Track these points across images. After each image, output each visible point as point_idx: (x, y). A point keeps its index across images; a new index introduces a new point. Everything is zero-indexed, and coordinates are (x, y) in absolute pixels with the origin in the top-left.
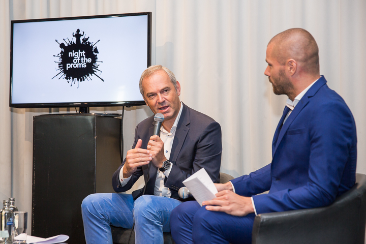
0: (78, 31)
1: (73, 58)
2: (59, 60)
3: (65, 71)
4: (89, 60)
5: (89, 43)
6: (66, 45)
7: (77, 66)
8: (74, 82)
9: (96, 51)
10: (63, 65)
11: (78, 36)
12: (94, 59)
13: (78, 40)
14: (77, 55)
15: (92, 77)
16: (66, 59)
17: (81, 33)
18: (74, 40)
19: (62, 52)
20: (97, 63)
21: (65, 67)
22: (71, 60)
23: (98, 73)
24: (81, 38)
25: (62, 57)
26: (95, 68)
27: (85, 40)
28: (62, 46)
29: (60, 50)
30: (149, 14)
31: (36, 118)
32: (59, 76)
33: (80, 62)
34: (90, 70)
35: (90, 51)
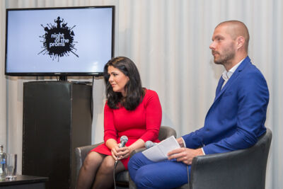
0: (59, 18)
2: (44, 40)
3: (48, 49)
5: (67, 28)
6: (49, 29)
7: (58, 45)
10: (47, 44)
11: (58, 22)
12: (71, 40)
13: (59, 25)
14: (57, 36)
15: (70, 53)
16: (49, 39)
17: (61, 20)
18: (56, 25)
19: (46, 34)
20: (73, 43)
21: (48, 46)
22: (53, 40)
23: (74, 50)
24: (61, 24)
25: (46, 38)
26: (72, 47)
27: (64, 25)
28: (46, 29)
29: (45, 32)
30: (113, 8)
31: (25, 84)
32: (44, 52)
33: (60, 42)
34: (68, 48)
35: (68, 34)
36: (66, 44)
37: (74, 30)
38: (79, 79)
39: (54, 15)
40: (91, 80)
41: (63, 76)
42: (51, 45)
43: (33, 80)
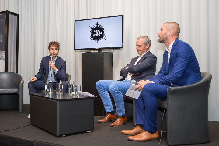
0: (97, 23)
1: (96, 32)
2: (91, 33)
3: (93, 37)
4: (101, 33)
5: (101, 27)
6: (93, 28)
7: (97, 35)
8: (96, 41)
9: (104, 30)
10: (92, 35)
11: (97, 24)
12: (103, 32)
13: (97, 26)
15: (103, 39)
16: (93, 33)
17: (98, 23)
18: (96, 26)
19: (92, 30)
20: (104, 34)
21: (93, 36)
22: (95, 33)
23: (104, 37)
24: (98, 25)
25: (92, 32)
26: (103, 36)
27: (100, 26)
28: (92, 28)
29: (91, 30)
30: (123, 16)
31: (83, 54)
32: (91, 39)
33: (98, 34)
34: (101, 36)
35: (102, 30)
36: (101, 34)
37: (104, 28)
38: (107, 50)
39: (95, 22)
40: (112, 51)
41: (100, 49)
42: (94, 35)
43: (86, 52)
